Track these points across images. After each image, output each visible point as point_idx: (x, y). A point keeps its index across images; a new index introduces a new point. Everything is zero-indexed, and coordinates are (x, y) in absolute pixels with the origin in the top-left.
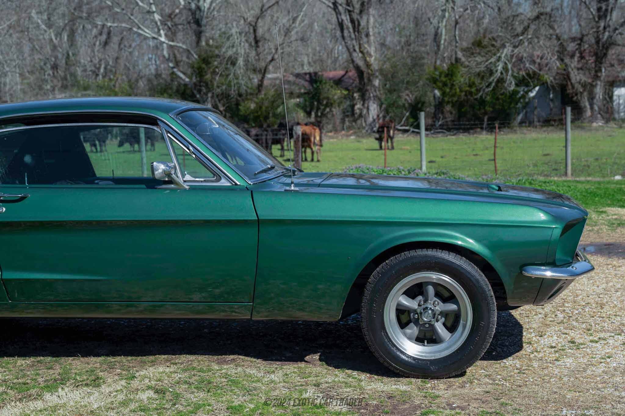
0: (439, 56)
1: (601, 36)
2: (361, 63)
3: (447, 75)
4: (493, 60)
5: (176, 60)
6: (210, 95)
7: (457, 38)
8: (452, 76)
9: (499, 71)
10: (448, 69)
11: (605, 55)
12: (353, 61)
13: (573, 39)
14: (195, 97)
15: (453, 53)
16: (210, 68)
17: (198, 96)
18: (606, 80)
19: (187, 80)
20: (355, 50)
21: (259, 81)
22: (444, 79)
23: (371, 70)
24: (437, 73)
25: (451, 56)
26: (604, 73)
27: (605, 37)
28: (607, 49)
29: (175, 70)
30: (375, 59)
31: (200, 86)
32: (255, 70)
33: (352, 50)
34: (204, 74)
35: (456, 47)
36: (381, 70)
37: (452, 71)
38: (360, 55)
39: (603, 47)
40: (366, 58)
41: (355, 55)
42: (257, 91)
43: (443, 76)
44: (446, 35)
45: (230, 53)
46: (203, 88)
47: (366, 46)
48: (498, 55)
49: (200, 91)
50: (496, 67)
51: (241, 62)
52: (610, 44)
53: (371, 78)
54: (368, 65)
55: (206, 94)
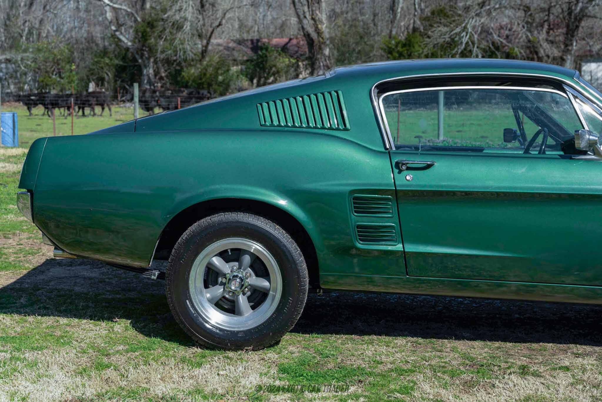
0: (395, 25)
1: (573, 8)
2: (311, 30)
3: (404, 45)
4: (458, 30)
5: (118, 23)
6: (152, 60)
7: (417, 6)
8: (410, 46)
9: (464, 42)
10: (406, 39)
11: (577, 27)
12: (303, 28)
13: (542, 10)
14: (137, 61)
15: (412, 21)
16: (154, 32)
17: (140, 61)
18: (577, 54)
19: (130, 44)
20: (305, 17)
21: (203, 46)
22: (399, 48)
23: (322, 38)
24: (393, 42)
25: (409, 26)
26: (575, 47)
27: (578, 8)
28: (580, 20)
29: (117, 33)
30: (326, 27)
31: (143, 50)
32: (200, 36)
33: (302, 16)
34: (148, 38)
35: (415, 15)
36: (332, 39)
37: (410, 41)
38: (312, 22)
39: (576, 19)
40: (317, 25)
41: (305, 22)
42: (200, 56)
43: (400, 45)
44: (403, 3)
45: (177, 17)
46: (145, 53)
47: (317, 12)
48: (463, 25)
49: (142, 56)
50: (460, 39)
51: (187, 27)
52: (583, 15)
53: (323, 46)
54: (319, 32)
55: (149, 59)
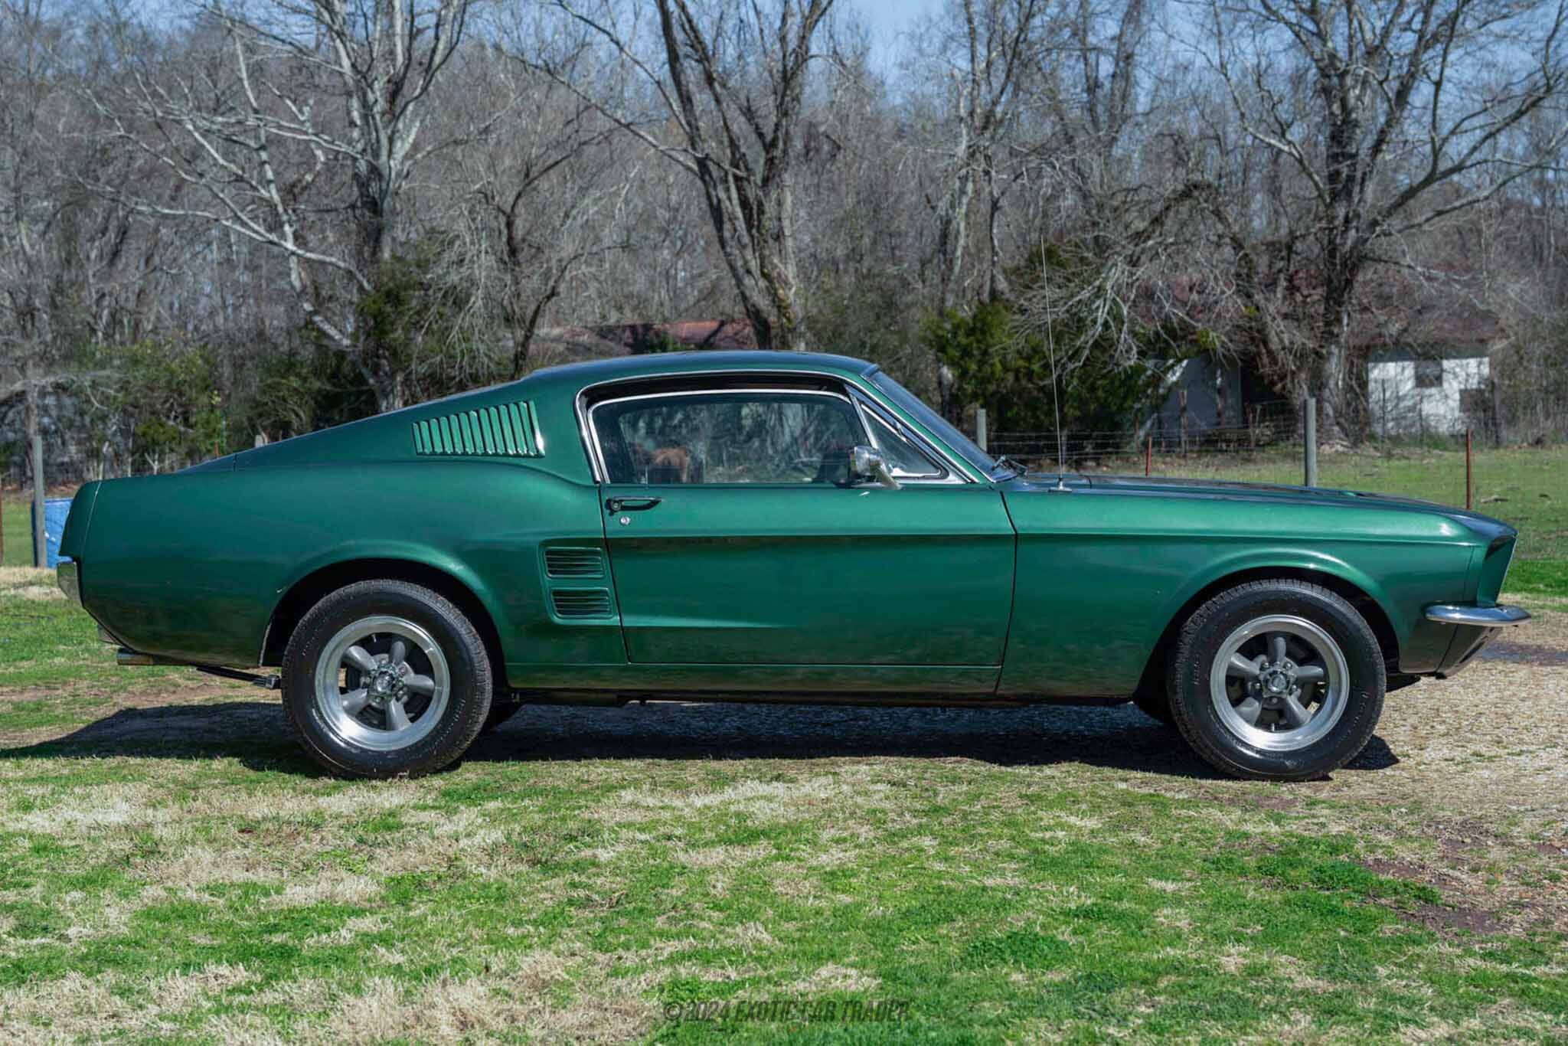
0: (952, 286)
1: (1338, 241)
2: (762, 302)
3: (971, 332)
4: (1085, 294)
5: (318, 295)
6: (399, 378)
7: (996, 242)
8: (983, 332)
9: (1100, 321)
10: (975, 317)
11: (1349, 283)
12: (745, 298)
13: (1271, 246)
14: (365, 382)
15: (987, 277)
16: (401, 313)
17: (371, 381)
18: (1351, 344)
19: (346, 342)
20: (749, 272)
21: (516, 344)
22: (964, 341)
23: (788, 319)
24: (948, 326)
25: (981, 287)
26: (1345, 329)
27: (1349, 242)
28: (1354, 269)
29: (317, 319)
30: (796, 294)
31: (378, 357)
32: (508, 320)
33: (741, 271)
34: (388, 327)
35: (994, 263)
36: (810, 321)
37: (984, 322)
38: (763, 283)
39: (1344, 264)
40: (776, 290)
41: (748, 281)
42: (512, 367)
43: (961, 332)
44: (967, 236)
45: (454, 278)
46: (384, 362)
47: (776, 261)
48: (1097, 283)
49: (376, 370)
50: (1091, 312)
51: (477, 301)
52: (1361, 258)
53: (790, 337)
54: (780, 306)
55: (392, 375)
